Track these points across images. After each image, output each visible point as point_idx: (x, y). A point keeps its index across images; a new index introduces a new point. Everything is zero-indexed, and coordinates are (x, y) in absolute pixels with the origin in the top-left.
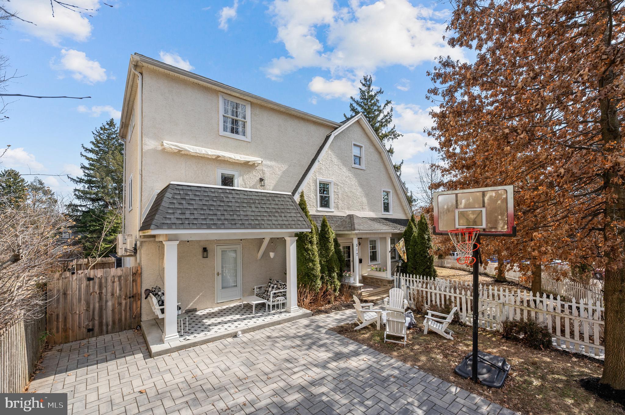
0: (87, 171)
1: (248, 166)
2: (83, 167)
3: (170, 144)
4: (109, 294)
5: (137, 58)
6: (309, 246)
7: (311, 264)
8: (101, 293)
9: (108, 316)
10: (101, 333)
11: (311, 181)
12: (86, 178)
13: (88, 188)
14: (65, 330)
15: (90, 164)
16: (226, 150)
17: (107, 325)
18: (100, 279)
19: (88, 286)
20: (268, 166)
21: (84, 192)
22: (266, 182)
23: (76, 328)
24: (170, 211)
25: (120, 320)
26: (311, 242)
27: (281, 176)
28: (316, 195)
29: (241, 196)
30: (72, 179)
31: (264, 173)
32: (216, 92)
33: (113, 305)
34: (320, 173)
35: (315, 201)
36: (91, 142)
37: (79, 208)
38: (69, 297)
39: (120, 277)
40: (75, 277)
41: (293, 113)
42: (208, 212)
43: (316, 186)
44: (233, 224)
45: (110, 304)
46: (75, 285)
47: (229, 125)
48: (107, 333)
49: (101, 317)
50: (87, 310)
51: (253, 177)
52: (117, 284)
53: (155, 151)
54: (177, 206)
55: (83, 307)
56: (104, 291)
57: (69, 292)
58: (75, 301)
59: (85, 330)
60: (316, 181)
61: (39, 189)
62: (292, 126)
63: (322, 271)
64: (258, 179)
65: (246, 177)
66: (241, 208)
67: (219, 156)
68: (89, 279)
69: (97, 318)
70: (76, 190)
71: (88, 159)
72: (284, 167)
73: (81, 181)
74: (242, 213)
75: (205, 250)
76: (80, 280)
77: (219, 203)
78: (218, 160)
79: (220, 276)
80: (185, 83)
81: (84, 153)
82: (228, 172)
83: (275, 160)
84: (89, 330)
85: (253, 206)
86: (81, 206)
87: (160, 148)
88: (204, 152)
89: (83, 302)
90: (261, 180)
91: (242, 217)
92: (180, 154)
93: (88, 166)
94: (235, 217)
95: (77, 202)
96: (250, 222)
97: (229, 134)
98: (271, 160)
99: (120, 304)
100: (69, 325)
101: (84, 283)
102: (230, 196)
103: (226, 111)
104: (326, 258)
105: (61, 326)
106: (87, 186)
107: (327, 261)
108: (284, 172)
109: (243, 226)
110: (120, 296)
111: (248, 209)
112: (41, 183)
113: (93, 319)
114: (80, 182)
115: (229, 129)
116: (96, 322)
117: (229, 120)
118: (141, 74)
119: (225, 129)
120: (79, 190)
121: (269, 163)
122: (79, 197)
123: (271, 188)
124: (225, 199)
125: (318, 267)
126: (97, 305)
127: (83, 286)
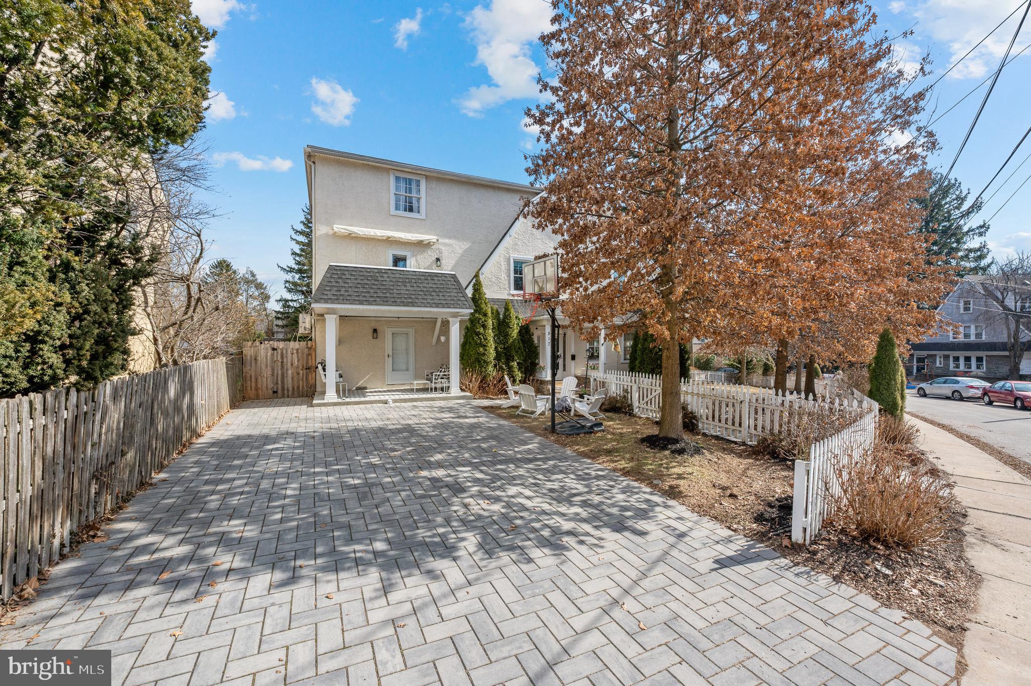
0: (297, 258)
1: (422, 246)
2: (294, 253)
3: (339, 228)
4: (289, 364)
5: (309, 150)
6: (482, 330)
7: (481, 349)
8: (282, 362)
9: (289, 383)
10: (283, 396)
11: (502, 259)
12: (296, 267)
13: (299, 279)
14: (257, 389)
15: (302, 250)
16: (397, 230)
17: (288, 391)
18: (282, 350)
19: (273, 355)
20: (445, 245)
21: (295, 284)
22: (443, 262)
23: (264, 389)
24: (328, 288)
25: (298, 387)
26: (484, 326)
27: (462, 255)
28: (509, 276)
29: (397, 276)
30: (282, 269)
31: (441, 253)
32: (387, 170)
33: (293, 374)
34: (515, 250)
35: (507, 283)
36: (302, 222)
37: (291, 304)
38: (259, 362)
39: (297, 350)
40: (263, 346)
41: (478, 182)
42: (361, 290)
43: (509, 265)
44: (385, 301)
45: (290, 372)
46: (262, 353)
47: (402, 203)
48: (288, 397)
49: (283, 382)
50: (273, 375)
51: (430, 256)
52: (295, 356)
53: (327, 235)
54: (334, 284)
55: (270, 372)
56: (285, 360)
57: (259, 358)
58: (263, 367)
59: (271, 392)
60: (509, 259)
61: (252, 282)
62: (475, 197)
63: (498, 358)
64: (434, 259)
65: (419, 257)
66: (395, 287)
67: (389, 237)
68: (274, 349)
69: (280, 382)
70: (286, 281)
71: (298, 242)
72: (466, 245)
73: (291, 270)
74: (395, 291)
75: (375, 331)
76: (267, 349)
77: (373, 282)
78: (389, 241)
79: (391, 358)
80: (355, 166)
81: (294, 236)
82: (400, 253)
83: (455, 238)
84: (274, 392)
85: (408, 285)
86: (292, 301)
87: (331, 232)
88: (372, 233)
89: (269, 368)
90: (438, 260)
91: (395, 295)
92: (351, 238)
93: (298, 252)
94: (388, 295)
95: (288, 296)
96: (403, 300)
97: (401, 213)
98: (450, 238)
99: (298, 374)
100: (259, 385)
101: (270, 352)
102: (385, 275)
103: (397, 188)
104: (504, 344)
105: (253, 385)
106: (297, 276)
107: (504, 348)
108: (466, 251)
109: (395, 303)
110: (298, 367)
111: (403, 287)
112: (253, 275)
113: (277, 383)
114: (291, 272)
115: (402, 207)
116: (280, 387)
117: (402, 198)
118: (314, 163)
119: (397, 208)
120: (289, 282)
121: (447, 241)
122: (290, 291)
123: (450, 268)
124: (379, 278)
125: (492, 353)
126: (280, 372)
127: (269, 354)
